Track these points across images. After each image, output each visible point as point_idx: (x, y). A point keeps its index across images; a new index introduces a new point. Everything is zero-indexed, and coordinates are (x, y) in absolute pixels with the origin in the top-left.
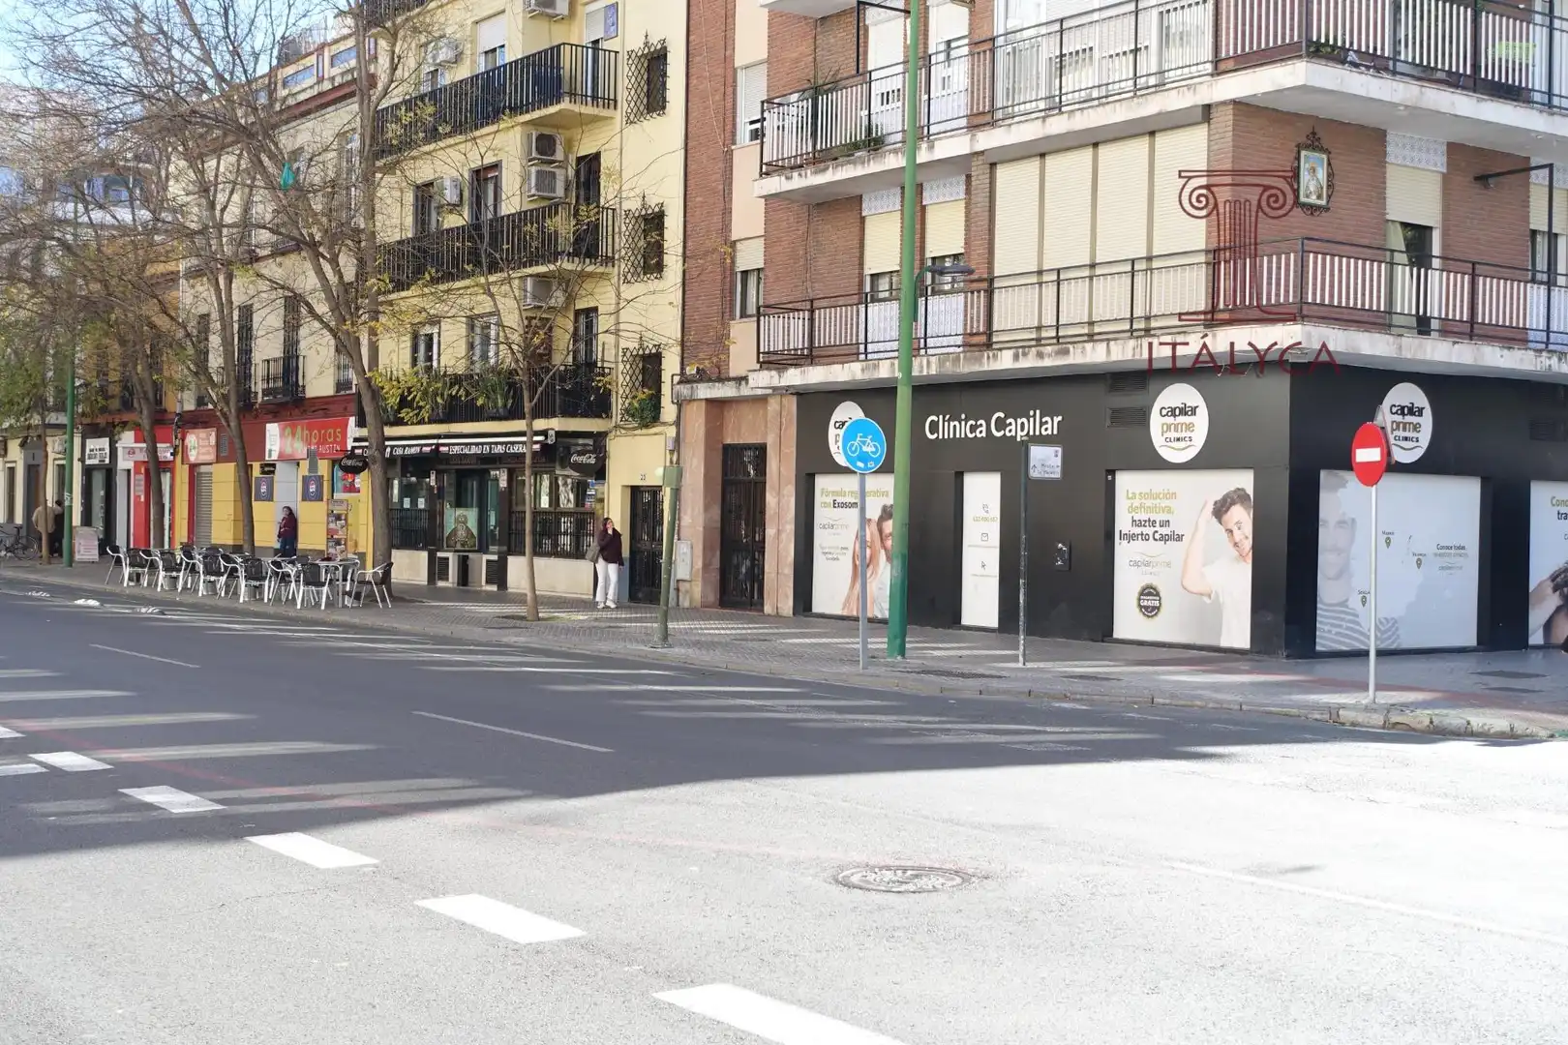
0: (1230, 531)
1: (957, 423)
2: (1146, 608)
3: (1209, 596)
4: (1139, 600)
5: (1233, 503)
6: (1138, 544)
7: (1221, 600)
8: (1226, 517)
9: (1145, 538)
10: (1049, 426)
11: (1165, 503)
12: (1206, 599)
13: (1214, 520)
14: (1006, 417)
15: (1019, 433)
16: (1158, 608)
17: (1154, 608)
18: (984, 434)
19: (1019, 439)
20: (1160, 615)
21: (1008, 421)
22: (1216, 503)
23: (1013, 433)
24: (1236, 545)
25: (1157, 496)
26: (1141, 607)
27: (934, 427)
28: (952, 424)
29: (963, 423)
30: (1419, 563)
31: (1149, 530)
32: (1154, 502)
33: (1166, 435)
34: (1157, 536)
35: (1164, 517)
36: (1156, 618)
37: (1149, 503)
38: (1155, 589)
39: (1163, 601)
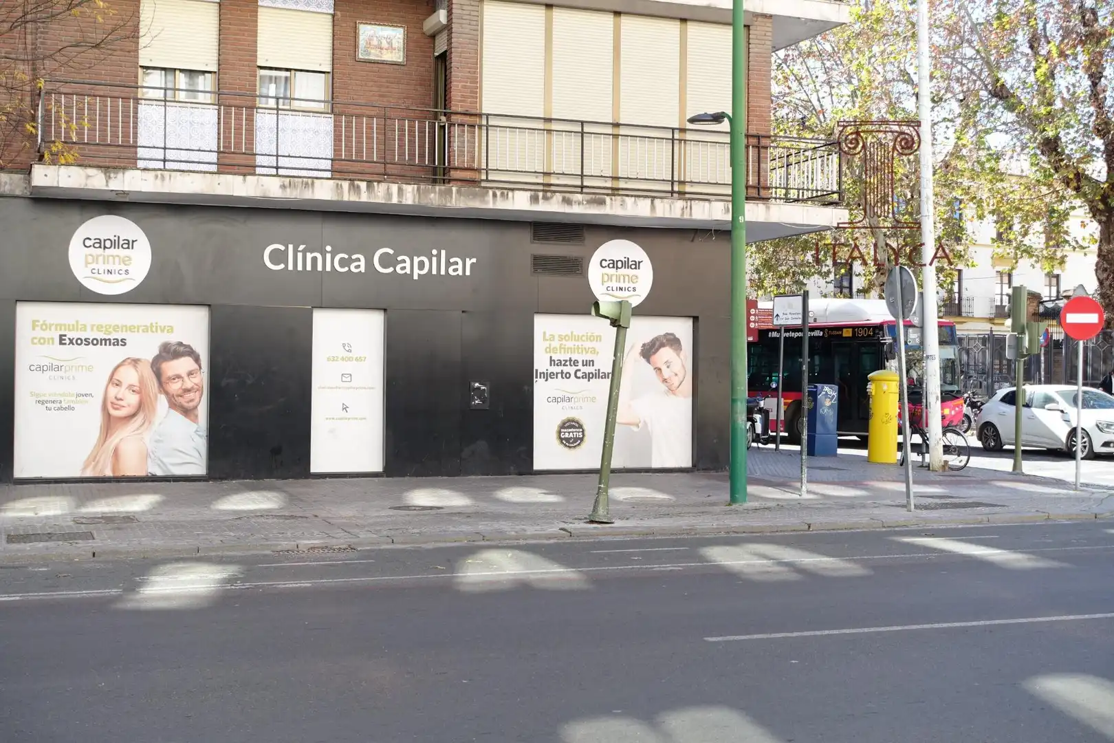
0: (659, 370)
1: (319, 256)
2: (568, 440)
3: (638, 426)
4: (560, 432)
5: (662, 345)
6: (559, 382)
7: (649, 429)
8: (654, 358)
9: (567, 376)
10: (460, 267)
11: (588, 344)
12: (635, 429)
13: (643, 361)
14: (397, 254)
15: (416, 272)
16: (582, 439)
17: (576, 439)
18: (362, 269)
19: (416, 277)
20: (583, 445)
21: (400, 258)
22: (644, 345)
23: (408, 271)
24: (665, 381)
25: (578, 338)
26: (561, 439)
27: (278, 257)
28: (309, 256)
29: (328, 256)
31: (572, 370)
32: (577, 343)
33: (606, 285)
34: (579, 374)
35: (589, 357)
36: (578, 449)
37: (570, 344)
38: (578, 423)
39: (586, 433)
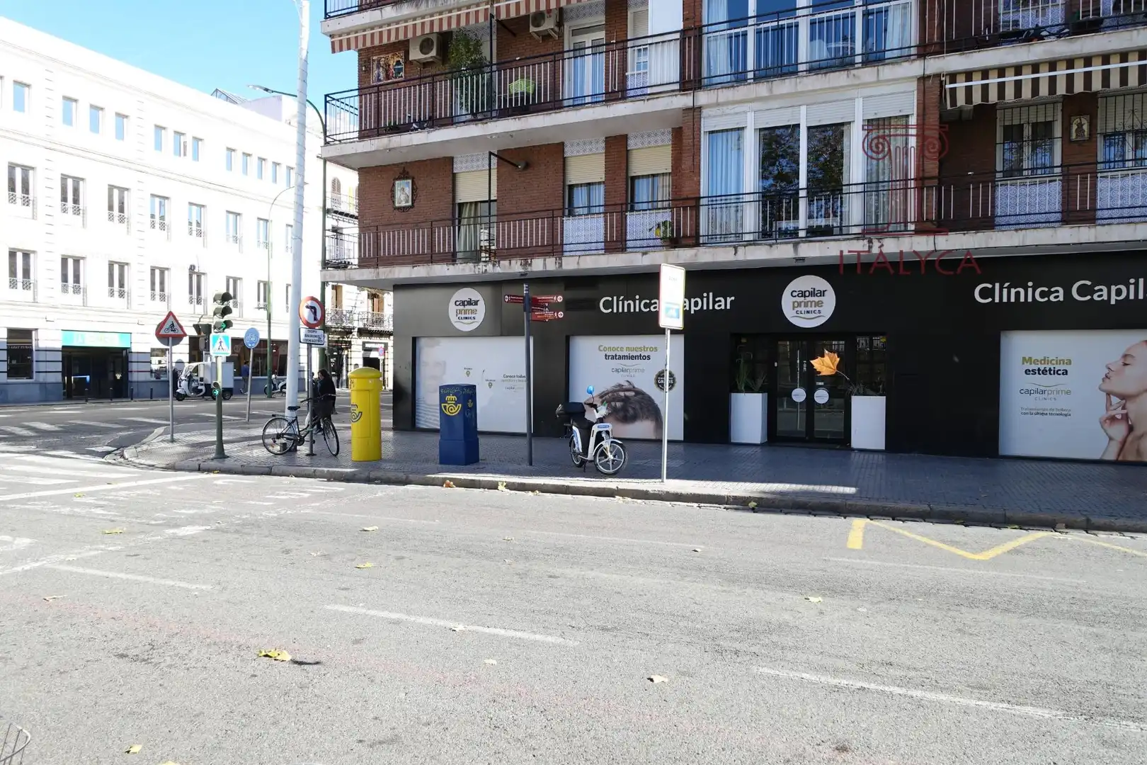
30: (490, 385)
